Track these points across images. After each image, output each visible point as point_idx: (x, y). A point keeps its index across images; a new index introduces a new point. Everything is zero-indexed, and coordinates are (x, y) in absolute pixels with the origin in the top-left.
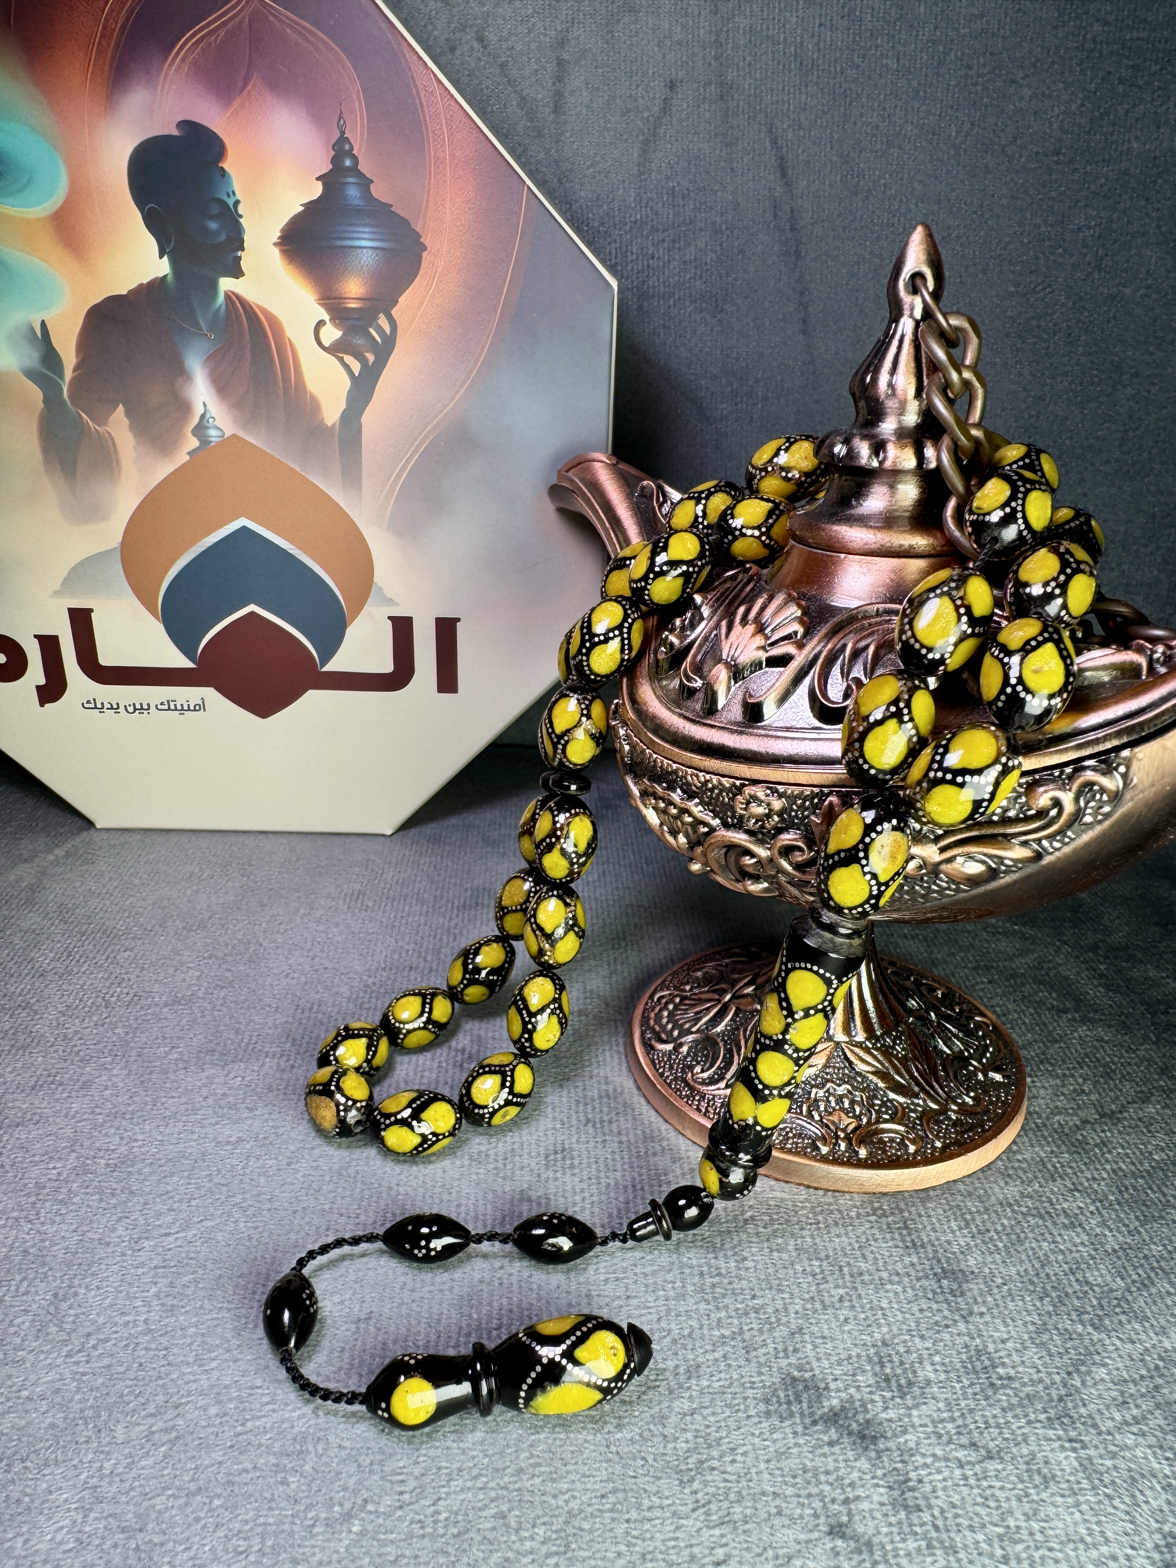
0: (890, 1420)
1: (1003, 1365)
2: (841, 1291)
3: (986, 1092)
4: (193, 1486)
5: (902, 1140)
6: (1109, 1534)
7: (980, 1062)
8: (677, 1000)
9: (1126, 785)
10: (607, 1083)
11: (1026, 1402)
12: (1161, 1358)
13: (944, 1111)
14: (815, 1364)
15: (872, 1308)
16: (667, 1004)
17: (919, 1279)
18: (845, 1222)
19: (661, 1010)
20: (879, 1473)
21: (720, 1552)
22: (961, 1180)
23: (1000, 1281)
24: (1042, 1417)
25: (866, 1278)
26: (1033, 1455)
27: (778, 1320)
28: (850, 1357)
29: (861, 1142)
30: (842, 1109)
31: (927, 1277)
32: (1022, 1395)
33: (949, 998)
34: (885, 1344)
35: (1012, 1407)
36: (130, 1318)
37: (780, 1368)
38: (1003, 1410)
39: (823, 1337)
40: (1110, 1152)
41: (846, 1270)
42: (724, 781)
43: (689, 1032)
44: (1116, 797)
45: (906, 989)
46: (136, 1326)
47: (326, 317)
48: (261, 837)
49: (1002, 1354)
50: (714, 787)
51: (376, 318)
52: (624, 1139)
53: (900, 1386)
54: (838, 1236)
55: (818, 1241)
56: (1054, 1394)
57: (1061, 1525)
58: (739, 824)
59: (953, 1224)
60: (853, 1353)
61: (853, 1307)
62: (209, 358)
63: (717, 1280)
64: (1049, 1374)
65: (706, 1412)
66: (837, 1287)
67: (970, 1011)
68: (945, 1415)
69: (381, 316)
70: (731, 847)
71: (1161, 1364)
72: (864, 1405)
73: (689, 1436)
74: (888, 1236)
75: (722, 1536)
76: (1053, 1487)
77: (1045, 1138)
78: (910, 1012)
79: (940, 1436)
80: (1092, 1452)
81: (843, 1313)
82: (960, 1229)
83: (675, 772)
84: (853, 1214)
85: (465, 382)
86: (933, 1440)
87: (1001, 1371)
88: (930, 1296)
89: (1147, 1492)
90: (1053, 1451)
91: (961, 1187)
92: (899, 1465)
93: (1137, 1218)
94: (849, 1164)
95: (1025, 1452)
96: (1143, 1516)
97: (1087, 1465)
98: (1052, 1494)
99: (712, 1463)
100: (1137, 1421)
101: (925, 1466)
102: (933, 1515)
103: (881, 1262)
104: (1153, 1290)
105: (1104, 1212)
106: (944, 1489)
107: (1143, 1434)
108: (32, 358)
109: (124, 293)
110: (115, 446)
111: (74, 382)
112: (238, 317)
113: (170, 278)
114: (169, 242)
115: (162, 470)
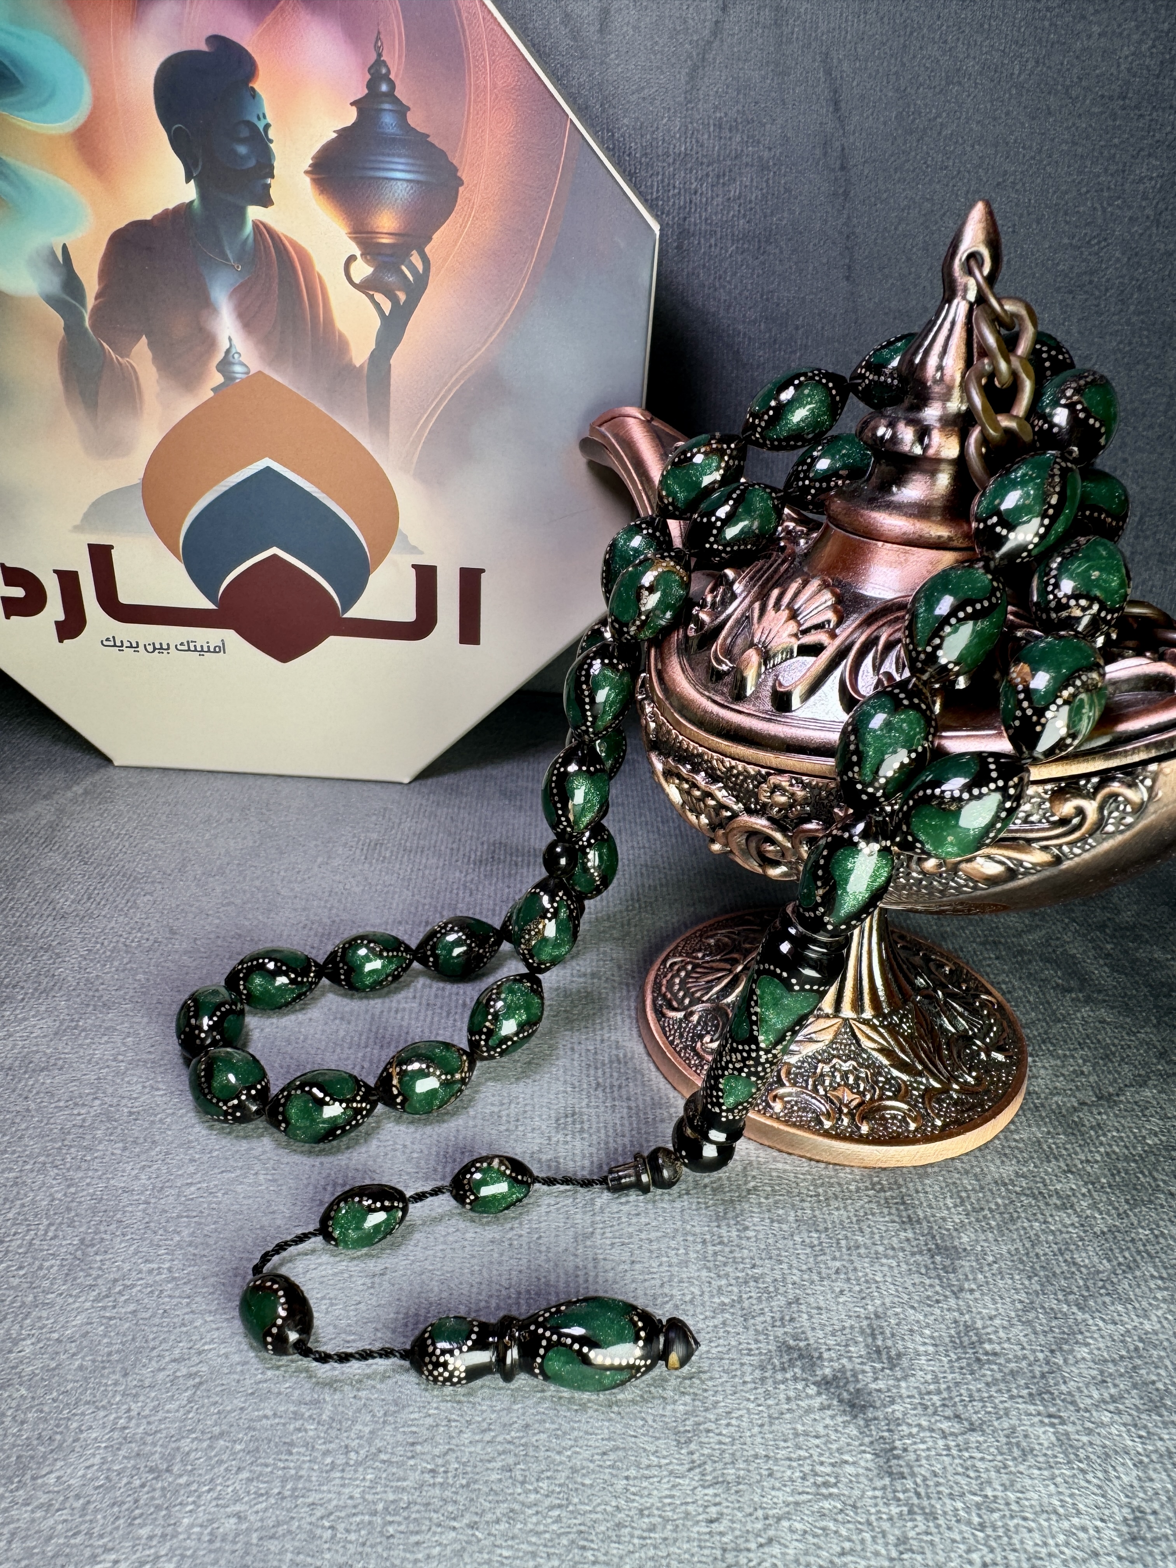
0: (879, 1391)
1: (990, 1341)
2: (838, 1264)
3: (988, 1072)
4: (217, 1430)
5: (904, 1118)
6: (1081, 1506)
7: (983, 1041)
8: (689, 967)
9: (1150, 798)
10: (617, 1048)
11: (1009, 1378)
12: (1141, 1340)
13: (946, 1090)
14: (810, 1334)
15: (867, 1282)
16: (679, 970)
17: (913, 1254)
18: (844, 1196)
19: (673, 977)
20: (867, 1440)
21: (713, 1511)
22: (959, 1158)
23: (991, 1259)
24: (1025, 1392)
25: (862, 1251)
26: (1013, 1429)
27: (777, 1289)
28: (844, 1328)
29: (864, 1118)
30: (847, 1085)
31: (921, 1253)
32: (1006, 1370)
33: (957, 976)
34: (878, 1317)
35: (995, 1382)
36: (155, 1266)
37: (776, 1337)
38: (987, 1384)
39: (819, 1308)
40: (1105, 1135)
41: (843, 1243)
42: (750, 768)
43: (699, 1001)
44: (1140, 809)
45: (915, 967)
46: (159, 1274)
47: (358, 253)
48: (279, 780)
49: (989, 1330)
50: (739, 773)
51: (408, 255)
52: (633, 1105)
53: (890, 1358)
54: (838, 1209)
55: (817, 1213)
56: (1037, 1370)
57: (1036, 1497)
58: (762, 810)
59: (949, 1202)
60: (847, 1325)
61: (848, 1279)
62: (235, 291)
63: (718, 1248)
64: (1034, 1351)
65: (704, 1376)
66: (834, 1259)
67: (976, 989)
68: (932, 1387)
69: (414, 252)
70: (752, 833)
71: (1141, 1345)
72: (855, 1375)
73: (688, 1399)
75: (716, 1495)
76: (1031, 1461)
77: (1043, 1119)
78: (918, 990)
79: (926, 1408)
80: (1070, 1428)
81: (838, 1286)
82: (956, 1206)
83: (701, 755)
84: (852, 1188)
85: (497, 325)
86: (920, 1410)
87: (987, 1347)
88: (923, 1271)
89: (1120, 1469)
90: (1032, 1425)
91: (958, 1164)
92: (886, 1434)
93: (1127, 1201)
94: (850, 1139)
95: (1006, 1425)
96: (1115, 1491)
97: (1064, 1440)
98: (1030, 1467)
99: (708, 1425)
100: (1114, 1399)
101: (911, 1435)
102: (916, 1483)
103: (877, 1237)
104: (1138, 1273)
105: (1095, 1194)
106: (928, 1458)
107: (1119, 1412)
108: (53, 283)
109: (149, 218)
110: (137, 379)
111: (96, 310)
112: (266, 247)
113: (196, 203)
114: (196, 166)
115: (186, 405)
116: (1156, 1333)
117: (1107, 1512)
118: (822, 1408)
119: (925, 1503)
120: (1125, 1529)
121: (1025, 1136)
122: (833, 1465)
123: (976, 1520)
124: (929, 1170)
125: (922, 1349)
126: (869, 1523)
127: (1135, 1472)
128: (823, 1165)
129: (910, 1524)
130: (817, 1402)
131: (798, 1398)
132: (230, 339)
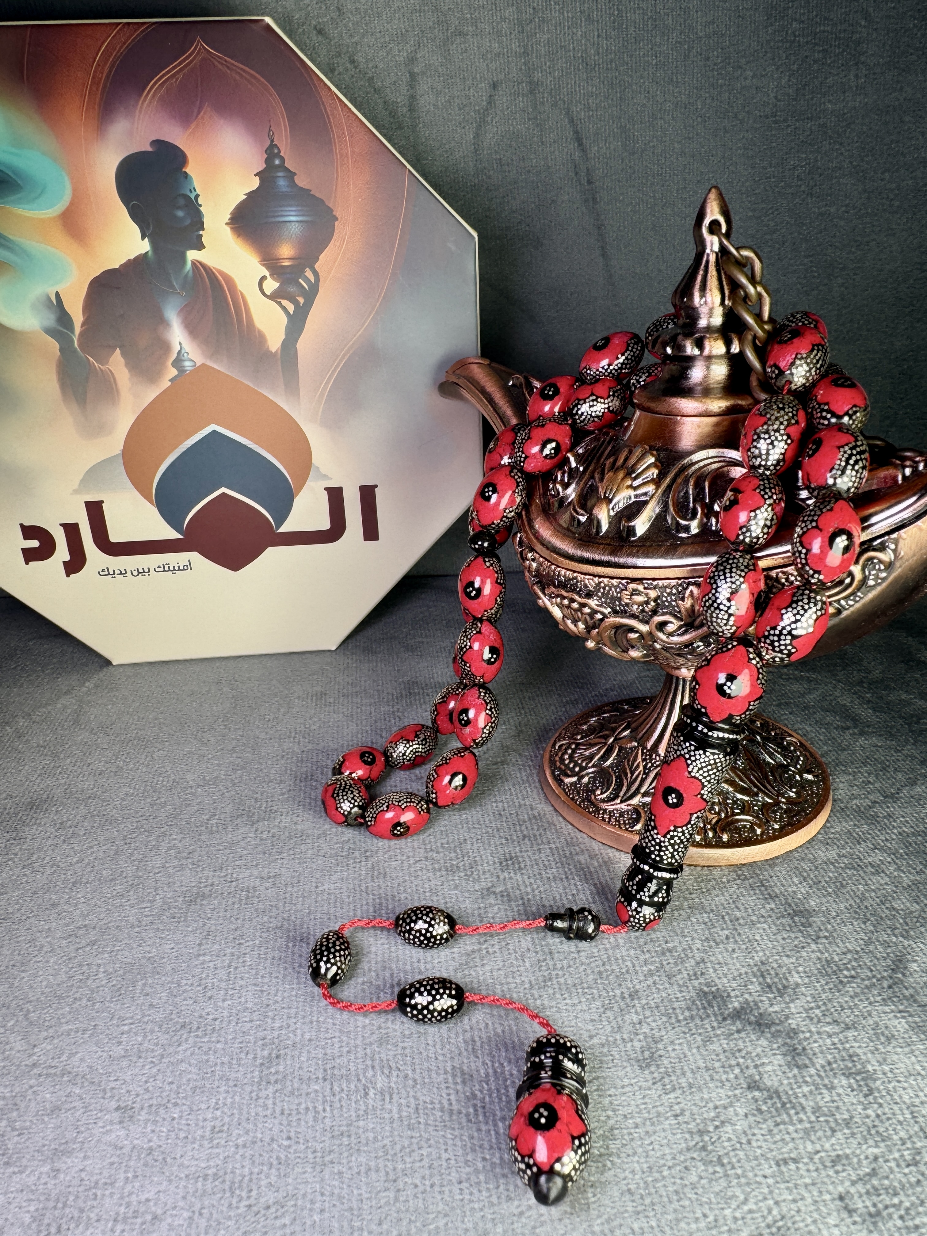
0: (776, 1012)
1: (847, 969)
2: (726, 932)
3: (803, 788)
5: (751, 826)
7: (796, 768)
8: (574, 746)
9: (896, 557)
13: (776, 803)
14: (717, 981)
15: (749, 941)
16: (567, 749)
17: (778, 918)
18: (722, 887)
19: (563, 755)
20: (775, 1046)
22: (795, 850)
23: (834, 914)
25: (741, 921)
26: (877, 1024)
27: (687, 955)
28: (740, 974)
29: (723, 830)
31: (783, 917)
32: (863, 986)
33: (766, 726)
34: (763, 963)
35: (857, 995)
37: (694, 987)
38: (852, 997)
39: (720, 963)
41: (727, 918)
42: (613, 581)
43: (586, 768)
44: (890, 566)
47: (267, 274)
49: (844, 962)
50: (606, 586)
51: (303, 271)
52: (553, 846)
53: (778, 989)
54: (717, 896)
55: (703, 900)
58: (625, 611)
59: (796, 880)
60: (742, 972)
61: (736, 941)
62: (181, 310)
66: (723, 929)
67: (782, 733)
68: (813, 1004)
69: (308, 269)
70: (619, 628)
72: (756, 1004)
74: (752, 892)
75: (676, 1098)
76: (894, 1043)
77: (848, 816)
79: (812, 1019)
81: (730, 947)
82: (801, 882)
84: (725, 880)
86: (808, 1021)
87: (846, 973)
88: (788, 929)
94: (716, 846)
103: (750, 910)
108: (50, 319)
109: (117, 266)
110: (115, 380)
111: (81, 334)
112: (202, 278)
113: (150, 254)
114: (148, 228)
115: (151, 394)
130: (734, 1027)
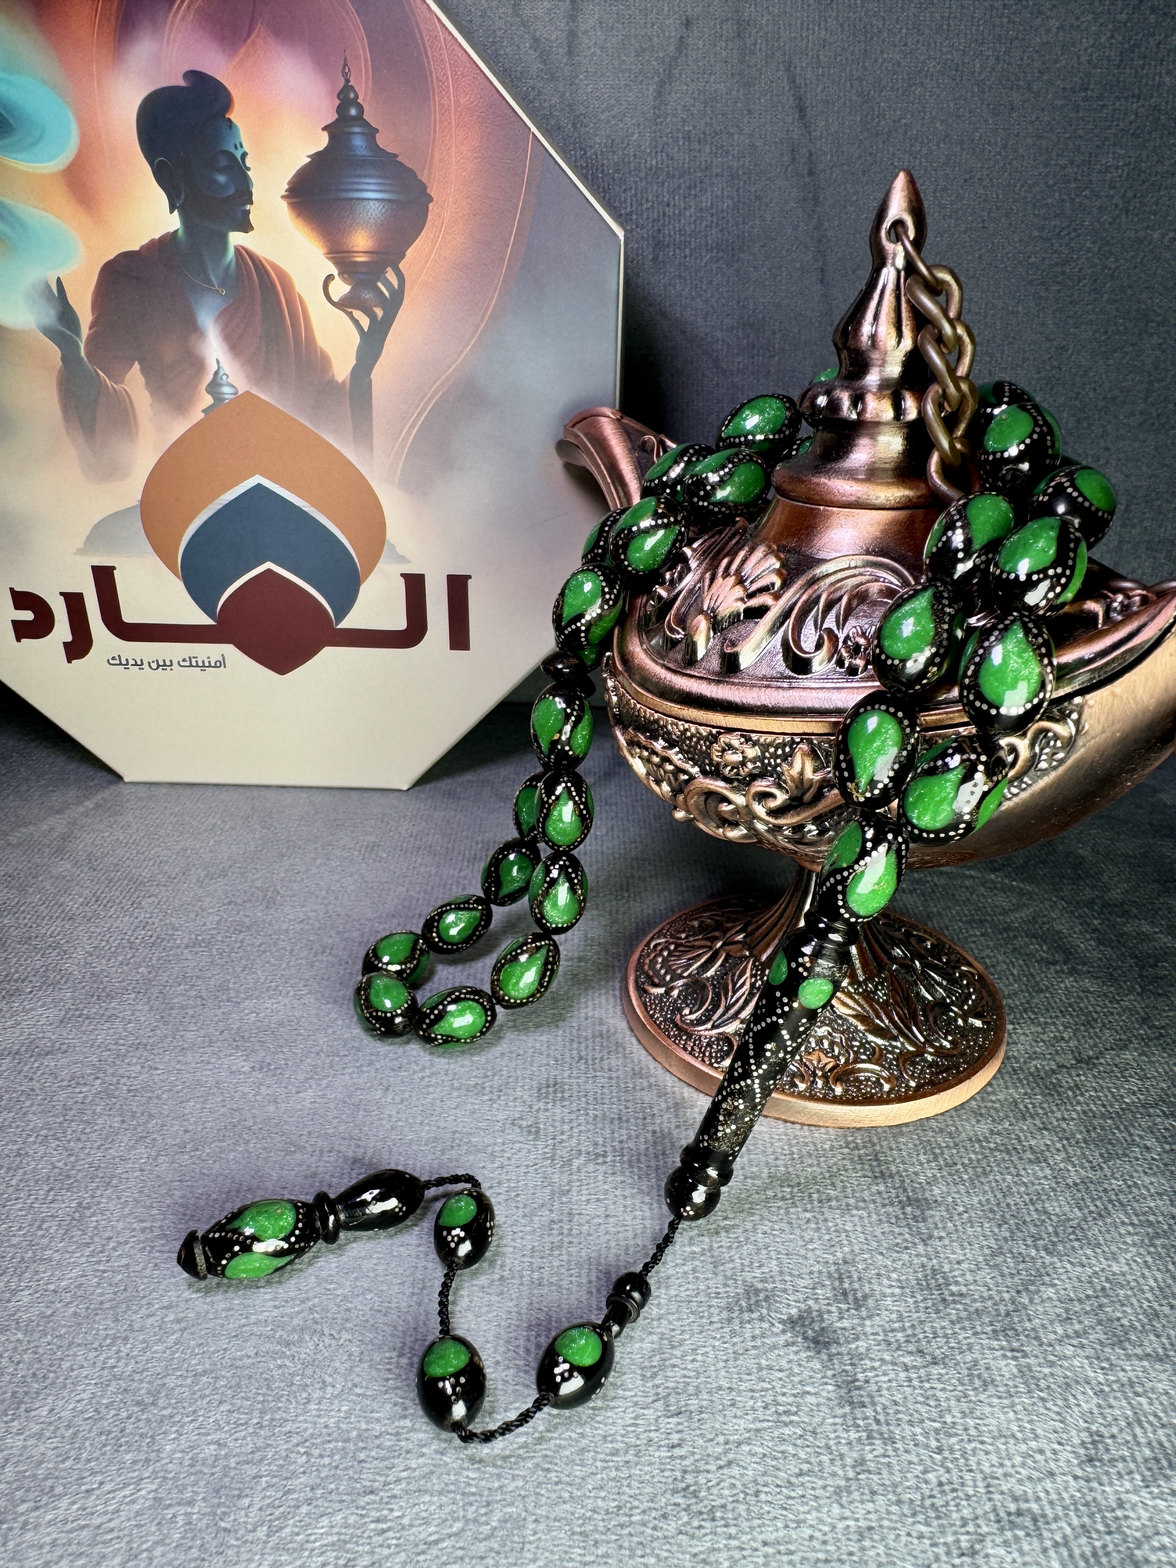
0: (844, 1329)
1: (957, 1283)
2: (808, 1215)
3: (964, 1036)
5: (878, 1079)
6: (1039, 1431)
7: (961, 1008)
8: (672, 947)
9: (1078, 731)
10: (601, 1024)
11: (974, 1316)
12: (1108, 1280)
13: (921, 1053)
14: (777, 1277)
15: (836, 1231)
16: (662, 950)
17: (884, 1206)
19: (656, 957)
20: (830, 1373)
21: (675, 1437)
22: (934, 1118)
23: (961, 1209)
24: (989, 1329)
25: (833, 1203)
26: (976, 1362)
27: (747, 1239)
28: (811, 1273)
29: (837, 1080)
30: (822, 1050)
31: (892, 1204)
32: (972, 1310)
33: (938, 949)
34: (846, 1262)
35: (960, 1320)
37: (744, 1281)
38: (952, 1322)
40: (1082, 1095)
41: (815, 1196)
42: (701, 729)
43: (680, 977)
44: (1069, 744)
45: (891, 938)
47: (335, 272)
49: (956, 1273)
50: (693, 736)
51: (384, 272)
52: (614, 1075)
53: (856, 1299)
56: (1002, 1309)
58: (716, 772)
60: (815, 1269)
61: (819, 1229)
62: (221, 314)
64: (999, 1292)
65: (671, 1317)
66: (806, 1210)
67: (957, 961)
68: (896, 1325)
69: (389, 269)
70: (709, 794)
71: (1107, 1285)
72: (820, 1315)
73: (655, 1338)
74: (859, 1167)
75: (679, 1424)
76: (992, 1390)
77: (1020, 1081)
78: (894, 960)
79: (889, 1344)
80: (1032, 1361)
81: (808, 1234)
83: (657, 721)
84: (827, 1146)
85: (472, 336)
86: (883, 1346)
87: (954, 1288)
88: (893, 1220)
89: (1080, 1397)
90: (994, 1359)
91: (933, 1124)
92: (848, 1368)
93: (1101, 1155)
94: (825, 1100)
95: (968, 1358)
96: (1074, 1418)
97: (1024, 1372)
98: (990, 1396)
99: (674, 1361)
100: (1078, 1335)
101: (873, 1368)
102: (875, 1411)
103: (849, 1190)
104: (1109, 1220)
105: (1070, 1149)
106: (889, 1389)
107: (1082, 1346)
108: (49, 316)
109: (136, 248)
110: (131, 403)
111: (90, 339)
112: (248, 272)
113: (180, 232)
114: (179, 197)
115: (179, 428)
116: (1123, 1274)
117: (1065, 1436)
118: (787, 1345)
119: (884, 1428)
120: (1082, 1451)
121: (1001, 1097)
122: (795, 1396)
123: (934, 1444)
124: (904, 1129)
125: (888, 1291)
126: (828, 1447)
127: (1095, 1400)
128: (798, 1127)
129: (868, 1448)
130: (782, 1339)
131: (763, 1335)
132: (218, 362)
